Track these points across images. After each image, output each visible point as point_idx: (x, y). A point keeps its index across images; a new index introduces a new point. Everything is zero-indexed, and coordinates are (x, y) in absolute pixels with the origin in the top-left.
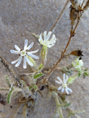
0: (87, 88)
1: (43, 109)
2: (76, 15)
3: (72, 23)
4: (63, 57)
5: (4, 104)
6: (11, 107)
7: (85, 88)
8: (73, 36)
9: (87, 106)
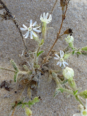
0: (82, 70)
1: (45, 92)
2: (65, 3)
3: (63, 9)
4: (58, 37)
5: (9, 91)
6: (16, 92)
7: (81, 70)
8: (65, 19)
9: (84, 85)
